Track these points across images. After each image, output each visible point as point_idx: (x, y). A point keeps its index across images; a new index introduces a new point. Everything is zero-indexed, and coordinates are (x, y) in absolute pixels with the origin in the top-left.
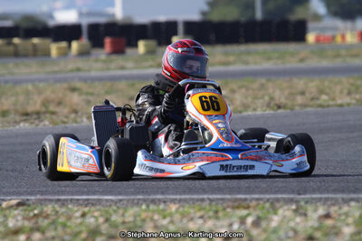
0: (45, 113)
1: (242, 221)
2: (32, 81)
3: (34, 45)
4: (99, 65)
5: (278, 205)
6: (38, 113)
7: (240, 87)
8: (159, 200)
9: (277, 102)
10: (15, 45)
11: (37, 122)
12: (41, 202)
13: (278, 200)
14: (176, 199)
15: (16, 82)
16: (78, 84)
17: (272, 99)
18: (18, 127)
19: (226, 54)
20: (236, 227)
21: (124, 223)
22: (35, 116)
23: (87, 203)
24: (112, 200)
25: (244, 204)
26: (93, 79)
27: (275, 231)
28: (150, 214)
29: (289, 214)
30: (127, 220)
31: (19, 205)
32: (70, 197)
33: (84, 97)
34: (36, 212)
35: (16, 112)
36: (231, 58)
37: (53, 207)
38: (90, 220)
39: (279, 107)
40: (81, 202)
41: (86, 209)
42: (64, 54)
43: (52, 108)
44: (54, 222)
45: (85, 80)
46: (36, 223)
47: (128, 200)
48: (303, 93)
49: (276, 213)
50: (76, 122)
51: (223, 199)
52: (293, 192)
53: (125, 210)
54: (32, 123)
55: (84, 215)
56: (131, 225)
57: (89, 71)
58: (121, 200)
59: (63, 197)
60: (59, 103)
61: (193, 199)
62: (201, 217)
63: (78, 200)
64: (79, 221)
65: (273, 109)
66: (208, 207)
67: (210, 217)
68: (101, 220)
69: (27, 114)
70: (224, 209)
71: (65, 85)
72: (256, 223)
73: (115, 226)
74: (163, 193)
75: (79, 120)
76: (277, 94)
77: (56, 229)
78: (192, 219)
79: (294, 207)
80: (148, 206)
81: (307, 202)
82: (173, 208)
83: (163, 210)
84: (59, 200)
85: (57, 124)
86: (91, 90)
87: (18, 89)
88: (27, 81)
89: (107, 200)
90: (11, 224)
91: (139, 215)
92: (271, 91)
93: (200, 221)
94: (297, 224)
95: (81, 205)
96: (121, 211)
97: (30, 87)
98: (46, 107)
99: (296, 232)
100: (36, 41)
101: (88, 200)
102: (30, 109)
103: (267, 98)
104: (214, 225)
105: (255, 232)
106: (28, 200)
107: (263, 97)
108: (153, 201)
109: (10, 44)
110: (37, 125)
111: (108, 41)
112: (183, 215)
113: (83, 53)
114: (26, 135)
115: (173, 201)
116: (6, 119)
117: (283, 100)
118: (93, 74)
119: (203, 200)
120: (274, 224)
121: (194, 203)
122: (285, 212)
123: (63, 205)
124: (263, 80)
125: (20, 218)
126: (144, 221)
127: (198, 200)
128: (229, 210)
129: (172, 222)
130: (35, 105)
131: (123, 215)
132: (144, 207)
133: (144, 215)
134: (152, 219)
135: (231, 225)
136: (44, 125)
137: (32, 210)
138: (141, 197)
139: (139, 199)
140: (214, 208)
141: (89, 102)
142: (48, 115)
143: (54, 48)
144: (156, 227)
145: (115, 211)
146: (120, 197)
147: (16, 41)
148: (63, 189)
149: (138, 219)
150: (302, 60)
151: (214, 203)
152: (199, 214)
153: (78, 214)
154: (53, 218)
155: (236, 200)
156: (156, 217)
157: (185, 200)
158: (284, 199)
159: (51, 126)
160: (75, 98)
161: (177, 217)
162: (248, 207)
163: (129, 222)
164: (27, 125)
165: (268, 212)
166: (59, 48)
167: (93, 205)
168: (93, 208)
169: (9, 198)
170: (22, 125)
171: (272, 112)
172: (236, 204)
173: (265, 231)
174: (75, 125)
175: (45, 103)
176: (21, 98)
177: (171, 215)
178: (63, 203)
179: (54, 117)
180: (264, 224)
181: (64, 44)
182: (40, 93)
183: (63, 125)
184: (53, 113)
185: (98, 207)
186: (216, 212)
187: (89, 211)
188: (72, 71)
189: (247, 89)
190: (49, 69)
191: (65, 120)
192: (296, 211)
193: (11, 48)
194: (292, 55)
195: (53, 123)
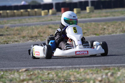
1: (107, 74)
2: (34, 25)
3: (35, 12)
4: (59, 18)
5: (121, 68)
7: (111, 25)
8: (77, 67)
10: (28, 12)
11: (35, 40)
12: (34, 69)
13: (121, 66)
15: (28, 26)
16: (51, 25)
17: (123, 29)
18: (28, 42)
19: (107, 13)
20: (104, 76)
21: (63, 76)
22: (35, 38)
23: (51, 69)
24: (60, 68)
26: (57, 23)
27: (118, 78)
28: (73, 73)
31: (26, 70)
32: (45, 67)
33: (53, 30)
34: (31, 73)
35: (28, 36)
36: (109, 14)
37: (38, 71)
38: (51, 76)
40: (49, 69)
42: (47, 14)
43: (41, 35)
44: (37, 77)
45: (54, 24)
46: (31, 77)
47: (66, 68)
49: (119, 71)
51: (101, 67)
53: (64, 71)
54: (34, 40)
55: (49, 74)
56: (65, 77)
57: (56, 20)
58: (63, 68)
59: (42, 67)
60: (44, 33)
61: (90, 67)
62: (92, 73)
63: (47, 68)
64: (46, 76)
66: (95, 70)
67: (95, 73)
68: (55, 75)
69: (32, 37)
70: (100, 70)
71: (47, 26)
72: (112, 75)
73: (59, 77)
74: (79, 65)
77: (38, 79)
78: (88, 74)
82: (82, 70)
83: (78, 71)
84: (40, 69)
85: (43, 40)
87: (29, 28)
89: (58, 68)
90: (21, 78)
91: (69, 73)
92: (123, 26)
93: (91, 75)
96: (62, 72)
97: (34, 27)
98: (39, 34)
100: (36, 10)
102: (33, 35)
103: (121, 28)
104: (96, 76)
105: (111, 78)
106: (29, 69)
108: (75, 68)
109: (27, 11)
111: (62, 9)
112: (85, 73)
113: (53, 14)
115: (82, 68)
116: (24, 39)
119: (93, 67)
120: (118, 75)
121: (90, 68)
122: (123, 70)
123: (42, 70)
124: (120, 22)
125: (25, 75)
126: (70, 75)
127: (91, 67)
128: (102, 70)
129: (81, 76)
130: (35, 34)
131: (63, 74)
132: (71, 70)
133: (71, 73)
134: (74, 75)
135: (102, 76)
136: (38, 41)
138: (71, 66)
139: (70, 67)
140: (97, 70)
142: (40, 37)
143: (43, 12)
144: (75, 77)
145: (60, 72)
146: (63, 67)
147: (29, 10)
148: (43, 64)
149: (68, 75)
151: (97, 68)
152: (91, 72)
153: (46, 74)
154: (37, 75)
155: (105, 67)
156: (75, 74)
157: (87, 67)
158: (124, 66)
159: (40, 41)
160: (50, 30)
161: (83, 74)
162: (109, 69)
163: (65, 76)
164: (32, 41)
165: (117, 71)
166: (45, 12)
167: (53, 70)
169: (22, 68)
170: (30, 41)
171: (123, 33)
173: (115, 78)
176: (30, 31)
177: (81, 73)
179: (42, 38)
180: (115, 75)
181: (46, 11)
182: (37, 29)
184: (42, 36)
186: (97, 71)
187: (51, 72)
188: (49, 21)
189: (114, 25)
190: (41, 20)
193: (27, 13)
195: (41, 40)
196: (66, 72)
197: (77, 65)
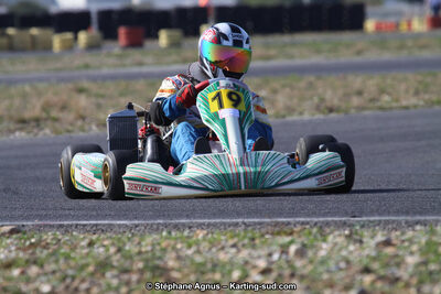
0: (46, 119)
1: (284, 250)
2: (30, 81)
3: (33, 37)
4: (111, 61)
5: (327, 230)
6: (37, 120)
7: (284, 86)
8: (184, 225)
9: (329, 104)
10: (9, 37)
11: (35, 131)
12: (39, 229)
13: (328, 224)
14: (204, 224)
15: (11, 82)
16: (86, 84)
17: (322, 100)
18: (12, 137)
19: (267, 46)
20: (276, 257)
21: (140, 253)
22: (33, 124)
23: (96, 229)
24: (126, 226)
25: (286, 229)
26: (105, 78)
27: (323, 262)
29: (340, 240)
30: (143, 249)
31: (12, 232)
32: (75, 222)
33: (93, 100)
34: (33, 240)
35: (11, 118)
36: (272, 52)
37: (54, 234)
38: (99, 250)
39: (331, 110)
40: (88, 228)
41: (94, 237)
42: (69, 47)
43: (54, 114)
44: (54, 254)
45: (94, 79)
46: (33, 253)
47: (146, 226)
48: (360, 93)
49: (324, 241)
50: (83, 130)
51: (260, 224)
52: (346, 214)
53: (142, 237)
54: (29, 133)
55: (91, 244)
56: (149, 255)
57: (99, 67)
58: (137, 226)
59: (66, 223)
60: (64, 108)
61: (224, 224)
62: (234, 246)
63: (84, 225)
64: (85, 251)
65: (324, 113)
66: (242, 234)
67: (244, 245)
68: (113, 250)
69: (23, 121)
70: (263, 236)
71: (70, 86)
72: (301, 253)
73: (129, 257)
74: (188, 217)
75: (86, 127)
76: (328, 95)
77: (57, 261)
78: (223, 248)
79: (347, 232)
80: (170, 233)
81: (362, 226)
82: (201, 234)
83: (188, 237)
84: (61, 226)
85: (61, 133)
86: (102, 92)
87: (13, 90)
88: (24, 81)
89: (120, 226)
90: (2, 256)
91: (159, 244)
92: (320, 91)
93: (233, 251)
94: (351, 252)
95: (88, 231)
96: (137, 239)
97: (27, 88)
98: (48, 113)
99: (348, 262)
100: (35, 31)
101: (96, 225)
102: (27, 115)
103: (316, 100)
104: (250, 255)
105: (299, 263)
106: (23, 226)
107: (311, 98)
108: (176, 227)
109: (3, 35)
110: (36, 135)
111: (122, 31)
112: (212, 244)
113: (92, 47)
114: (22, 147)
115: (200, 226)
117: (336, 102)
118: (105, 71)
119: (236, 225)
120: (323, 253)
121: (225, 229)
122: (336, 237)
123: (67, 231)
124: (312, 78)
125: (13, 248)
126: (164, 250)
127: (230, 225)
128: (268, 236)
129: (198, 252)
130: (34, 110)
131: (139, 244)
132: (165, 233)
133: (164, 244)
134: (174, 248)
135: (270, 255)
136: (45, 134)
137: (29, 239)
138: (161, 221)
139: (159, 224)
140: (250, 235)
141: (99, 106)
142: (49, 123)
143: (57, 41)
144: (179, 258)
145: (129, 239)
146: (136, 222)
147: (11, 31)
148: (67, 212)
149: (158, 248)
150: (359, 53)
151: (250, 228)
152: (231, 242)
153: (84, 243)
154: (53, 247)
155: (277, 224)
156: (179, 246)
157: (215, 225)
158: (335, 222)
159: (53, 135)
160: (83, 101)
161: (205, 246)
162: (291, 233)
163: (147, 252)
164: (23, 134)
165: (315, 238)
166: (63, 42)
167: (103, 231)
168: (102, 236)
169: (0, 224)
170: (17, 134)
171: (322, 116)
172: (277, 229)
173: (311, 261)
174: (81, 134)
175: (46, 107)
176: (17, 102)
177: (197, 243)
178: (67, 230)
179: (57, 125)
180: (310, 253)
181: (69, 35)
182: (40, 94)
183: (68, 135)
184: (56, 120)
185: (109, 234)
186: (253, 239)
187: (98, 239)
188: (78, 68)
189: (292, 88)
190: (51, 65)
191: (70, 128)
192: (349, 237)
193: (4, 41)
194: (348, 46)
195: (56, 132)
196: (149, 239)
197: (180, 216)
